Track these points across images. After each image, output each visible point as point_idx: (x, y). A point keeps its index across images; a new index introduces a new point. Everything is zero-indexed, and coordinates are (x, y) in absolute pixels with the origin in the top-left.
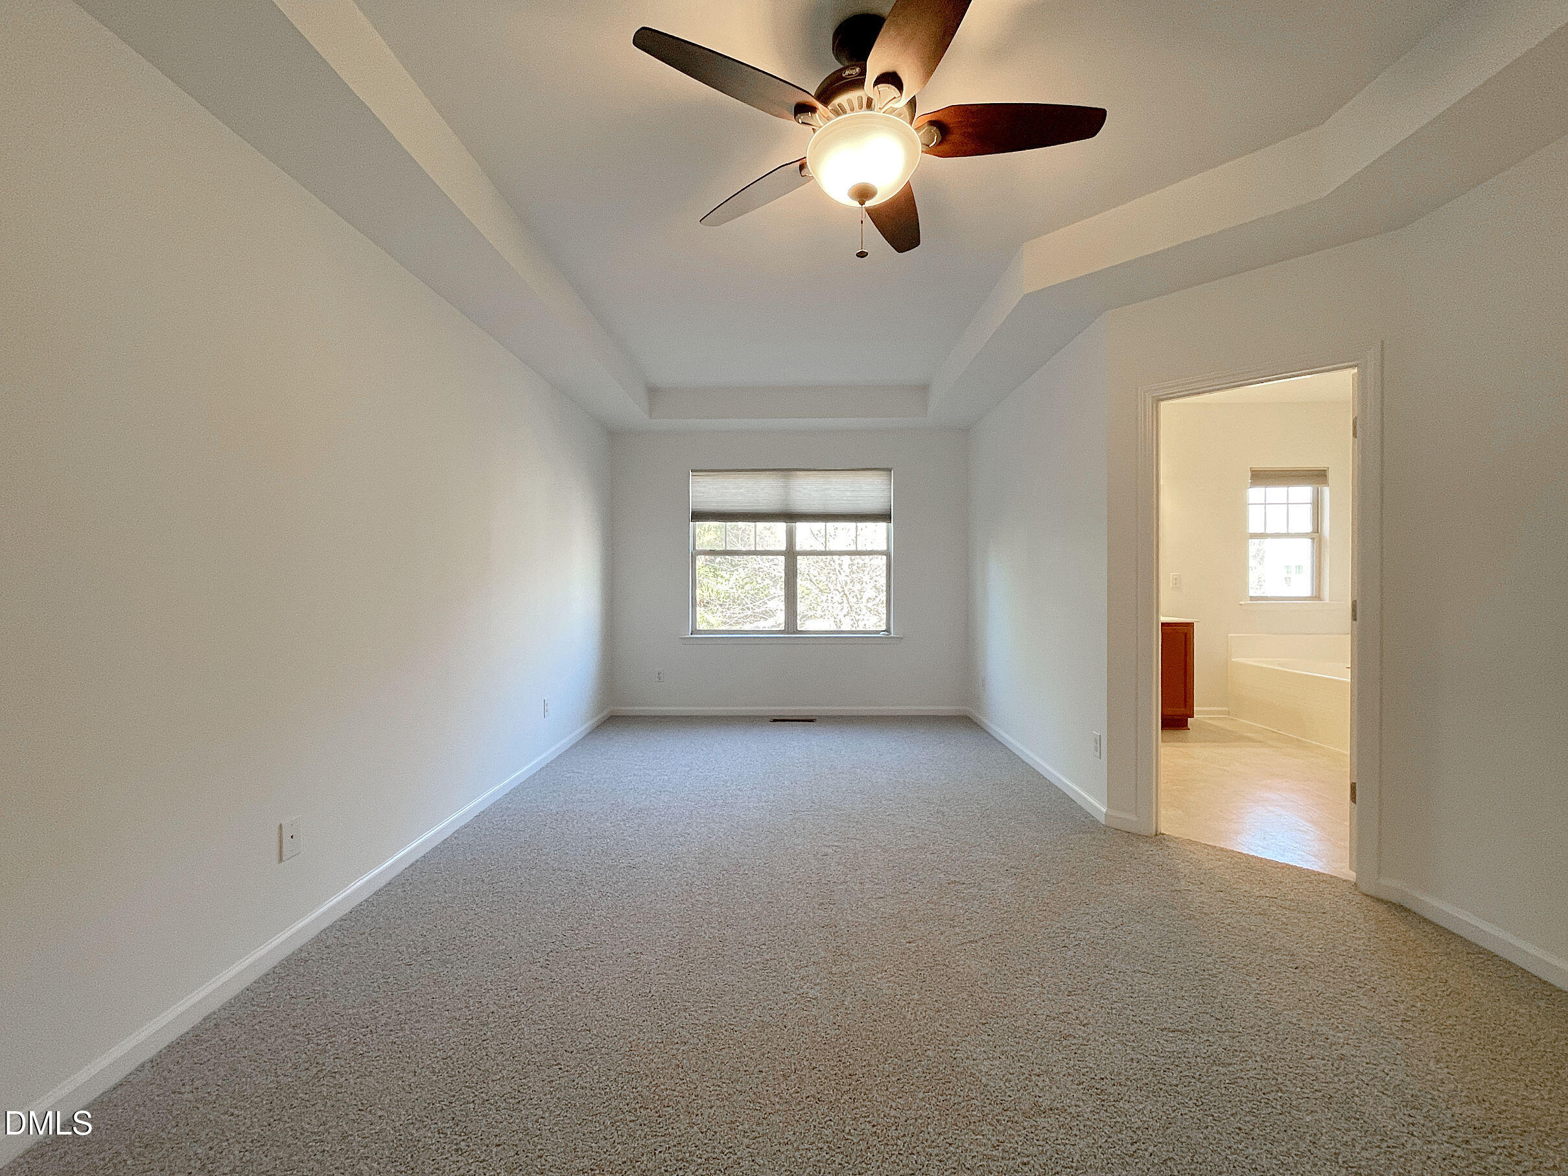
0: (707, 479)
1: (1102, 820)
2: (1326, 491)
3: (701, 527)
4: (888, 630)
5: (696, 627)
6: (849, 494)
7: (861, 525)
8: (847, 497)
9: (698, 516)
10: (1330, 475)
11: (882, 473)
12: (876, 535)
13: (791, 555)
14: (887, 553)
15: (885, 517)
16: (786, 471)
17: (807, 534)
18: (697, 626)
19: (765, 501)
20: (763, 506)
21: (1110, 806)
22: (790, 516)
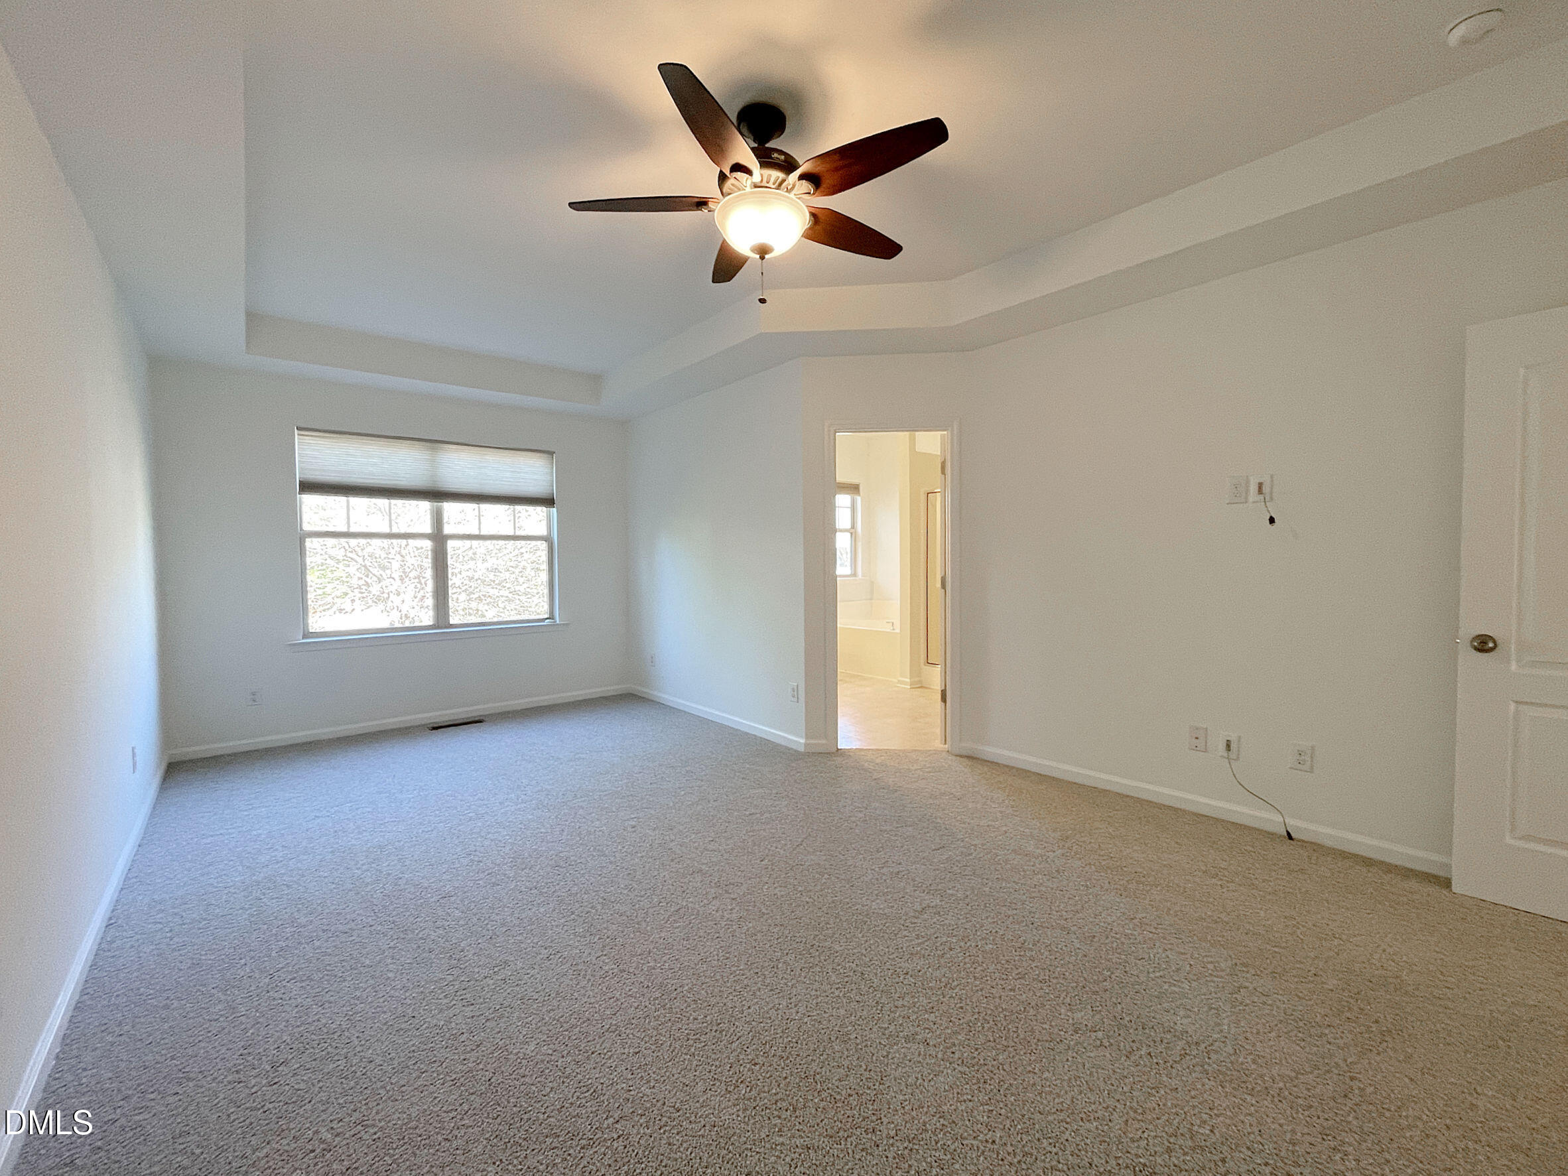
0: (321, 441)
1: (802, 749)
2: (859, 499)
3: (310, 503)
4: (551, 617)
5: (308, 629)
6: (508, 474)
7: (519, 508)
8: (506, 477)
9: (309, 487)
10: (861, 488)
11: (541, 455)
12: (535, 520)
13: (439, 539)
14: (547, 539)
15: (548, 502)
16: (433, 442)
17: (457, 515)
18: (310, 628)
19: (408, 476)
20: (404, 482)
21: (807, 737)
22: (436, 495)
